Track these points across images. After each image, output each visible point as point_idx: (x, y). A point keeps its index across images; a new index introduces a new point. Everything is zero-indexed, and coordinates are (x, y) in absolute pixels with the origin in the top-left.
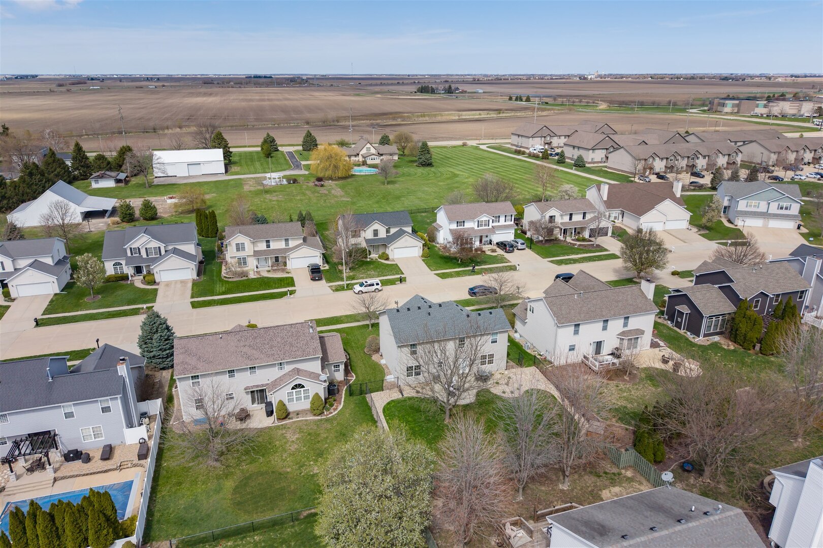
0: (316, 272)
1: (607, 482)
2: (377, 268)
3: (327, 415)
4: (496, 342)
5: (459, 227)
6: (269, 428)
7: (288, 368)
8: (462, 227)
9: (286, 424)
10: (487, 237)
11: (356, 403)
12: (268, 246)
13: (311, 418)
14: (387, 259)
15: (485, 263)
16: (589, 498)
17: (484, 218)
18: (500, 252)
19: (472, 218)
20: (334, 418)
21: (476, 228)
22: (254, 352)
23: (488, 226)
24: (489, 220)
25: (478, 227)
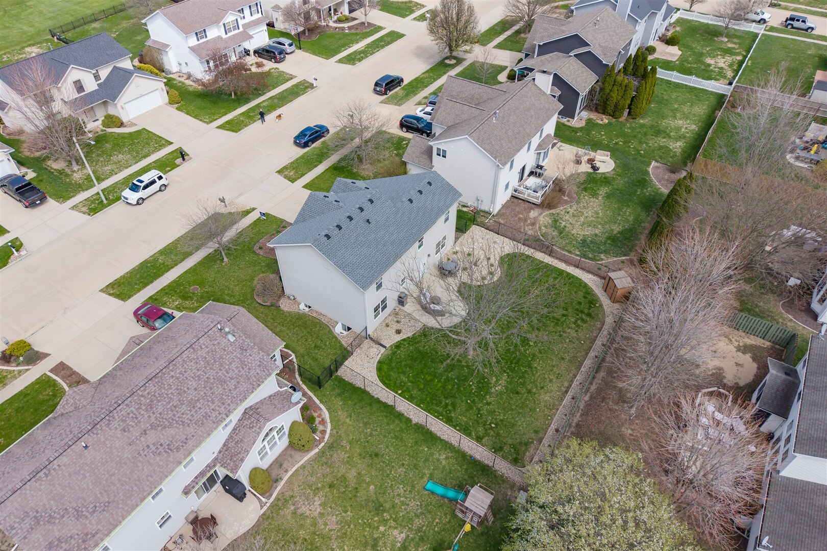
4: (448, 219)
5: (201, 41)
6: (265, 517)
7: (235, 418)
8: (204, 40)
9: (282, 493)
10: (240, 45)
11: (339, 394)
13: (306, 459)
14: (122, 125)
15: (263, 88)
17: (230, 18)
18: (269, 65)
20: (333, 437)
21: (224, 36)
23: (239, 29)
24: (237, 20)
25: (226, 34)
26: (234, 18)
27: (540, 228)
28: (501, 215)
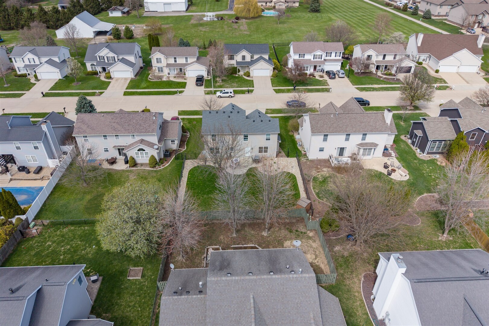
0: (200, 81)
1: (293, 236)
2: (239, 81)
3: (158, 168)
4: (270, 139)
5: (300, 58)
6: (123, 171)
7: (137, 138)
8: (303, 58)
9: (133, 170)
10: (320, 66)
11: (177, 164)
12: (175, 61)
13: (148, 169)
14: (249, 76)
15: (311, 85)
16: (275, 244)
17: (318, 53)
18: (326, 77)
19: (310, 52)
20: (160, 171)
21: (312, 60)
22: (119, 126)
23: (321, 59)
24: (322, 55)
25: (314, 59)
26: (321, 54)
27: (318, 175)
28: (312, 161)
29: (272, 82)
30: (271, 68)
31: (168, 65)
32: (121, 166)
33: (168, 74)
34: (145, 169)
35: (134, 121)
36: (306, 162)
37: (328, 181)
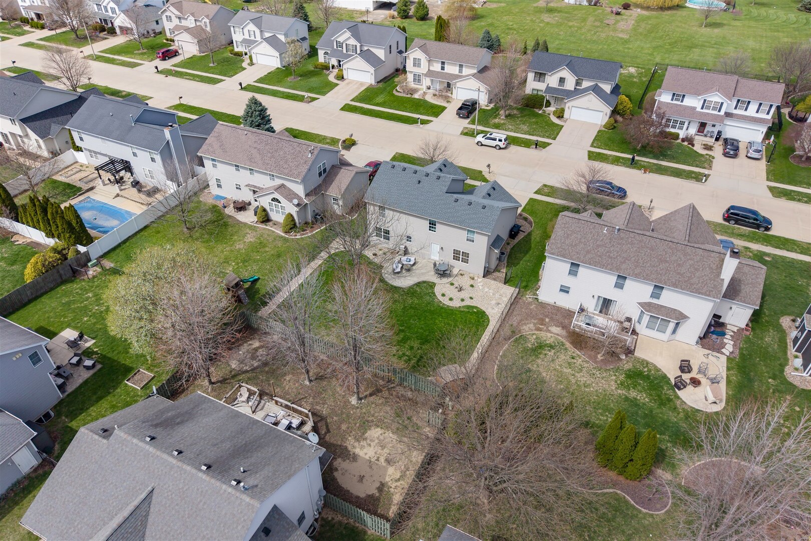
0: (468, 109)
2: (536, 123)
3: (293, 236)
5: (674, 102)
6: (245, 224)
8: (679, 103)
10: (714, 126)
11: (322, 238)
12: (443, 68)
18: (718, 152)
19: (697, 93)
21: (699, 109)
22: (258, 156)
24: (722, 104)
25: (702, 108)
26: (721, 101)
27: (533, 334)
28: (543, 305)
29: (596, 137)
30: (608, 110)
31: (430, 73)
32: (248, 217)
33: (425, 90)
34: (273, 232)
35: (282, 153)
36: (530, 304)
37: (540, 353)
